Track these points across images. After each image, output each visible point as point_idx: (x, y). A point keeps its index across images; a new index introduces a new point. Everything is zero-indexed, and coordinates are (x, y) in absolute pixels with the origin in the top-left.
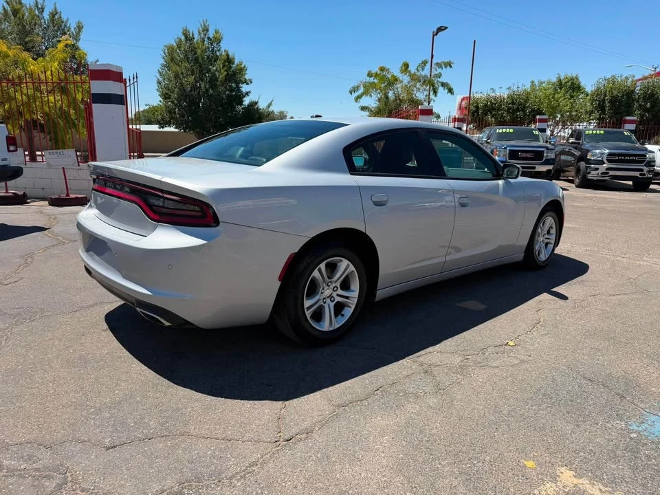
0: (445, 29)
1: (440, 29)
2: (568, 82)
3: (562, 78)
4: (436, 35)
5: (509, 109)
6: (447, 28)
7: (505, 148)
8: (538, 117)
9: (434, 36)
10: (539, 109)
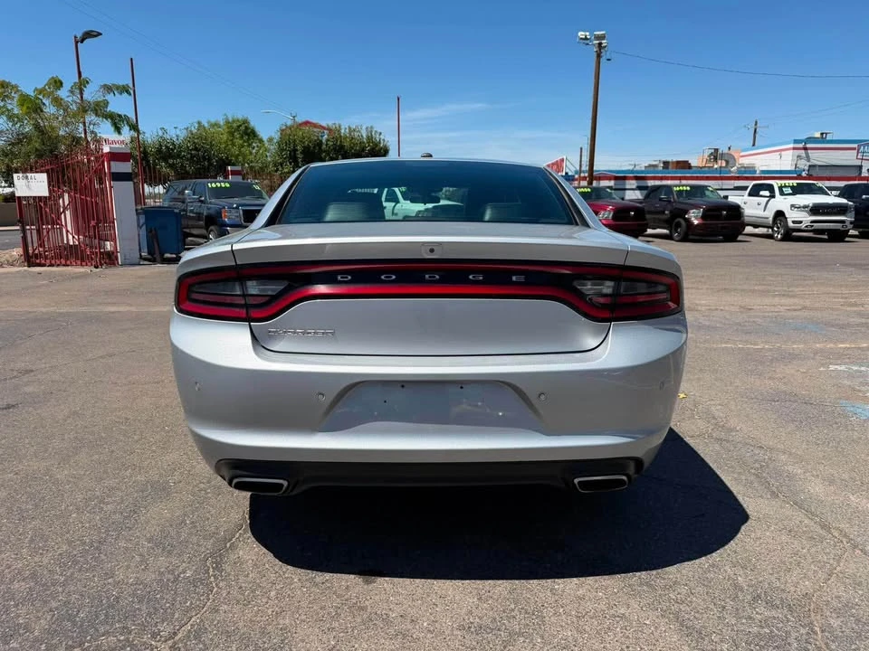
0: (96, 36)
1: (89, 35)
2: (241, 126)
3: (230, 120)
4: (82, 42)
5: (192, 156)
6: (100, 34)
7: (237, 208)
8: (229, 168)
9: (77, 43)
10: (227, 158)
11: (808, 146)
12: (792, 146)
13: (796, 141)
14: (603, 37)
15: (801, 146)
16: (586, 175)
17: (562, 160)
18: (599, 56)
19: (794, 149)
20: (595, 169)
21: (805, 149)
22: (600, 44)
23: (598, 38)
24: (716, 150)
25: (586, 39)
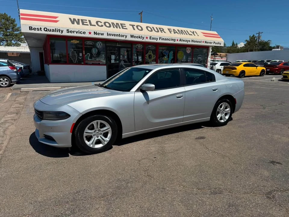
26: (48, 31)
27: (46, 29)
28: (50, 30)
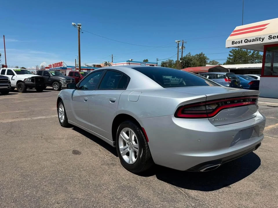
11: (130, 63)
12: (126, 62)
13: (127, 61)
14: (80, 25)
15: (128, 62)
16: (78, 68)
17: (62, 62)
18: (79, 31)
19: (127, 63)
20: (81, 66)
21: (129, 63)
22: (79, 27)
23: (78, 25)
24: (106, 62)
25: (75, 25)
26: (248, 42)
27: (246, 41)
28: (250, 41)
